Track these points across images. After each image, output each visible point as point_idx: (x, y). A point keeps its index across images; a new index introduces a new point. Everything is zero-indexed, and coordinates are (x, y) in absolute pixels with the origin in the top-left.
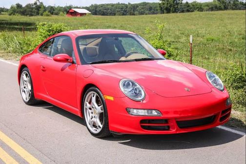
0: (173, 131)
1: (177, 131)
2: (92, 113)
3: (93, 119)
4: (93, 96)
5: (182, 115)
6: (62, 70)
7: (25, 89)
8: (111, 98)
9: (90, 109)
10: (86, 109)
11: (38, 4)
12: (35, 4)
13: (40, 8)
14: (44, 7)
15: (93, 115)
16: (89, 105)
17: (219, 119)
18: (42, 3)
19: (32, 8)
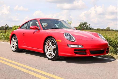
0: (88, 55)
1: (90, 55)
2: (49, 49)
3: (50, 52)
4: (50, 42)
5: (92, 48)
6: (34, 33)
7: (14, 45)
8: (60, 41)
9: (48, 48)
10: (46, 48)
11: (6, 26)
12: (5, 26)
13: (7, 28)
14: (9, 27)
15: (50, 50)
16: (48, 46)
17: (106, 52)
18: (8, 26)
19: (4, 28)
